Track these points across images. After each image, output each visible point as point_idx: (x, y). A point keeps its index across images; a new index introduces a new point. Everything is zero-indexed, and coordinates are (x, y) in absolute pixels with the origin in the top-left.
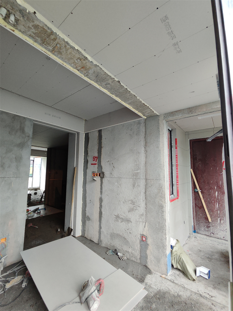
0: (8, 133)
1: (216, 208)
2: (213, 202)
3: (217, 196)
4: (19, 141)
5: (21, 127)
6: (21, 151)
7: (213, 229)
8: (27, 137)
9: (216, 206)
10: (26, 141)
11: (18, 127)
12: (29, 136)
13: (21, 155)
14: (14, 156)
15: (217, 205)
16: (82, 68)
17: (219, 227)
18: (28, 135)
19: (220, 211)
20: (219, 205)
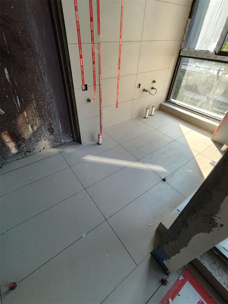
1: (19, 108)
2: (7, 96)
3: (9, 81)
7: (26, 146)
9: (18, 105)
15: (18, 100)
17: (33, 139)
19: (26, 112)
20: (20, 101)
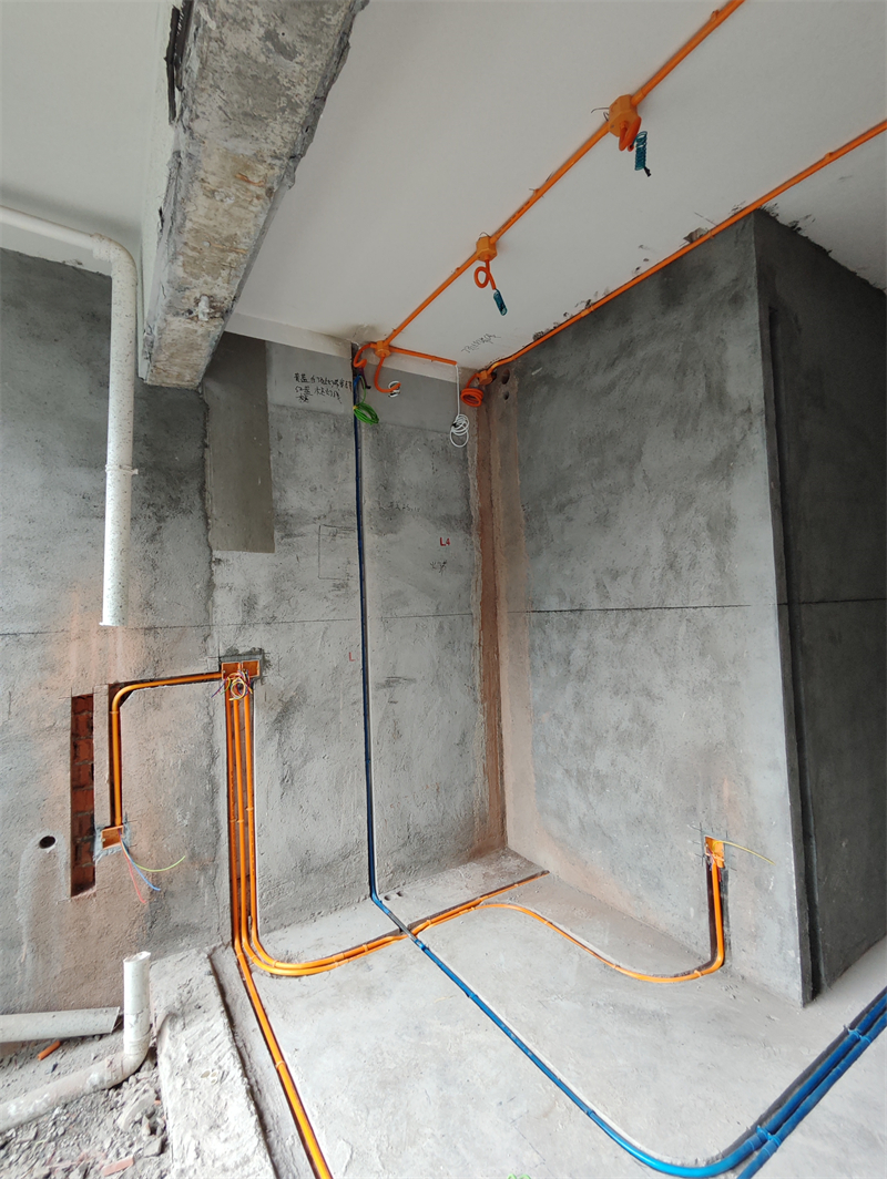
0: (673, 435)
4: (710, 451)
5: (708, 386)
6: (727, 488)
8: (741, 421)
10: (738, 437)
11: (702, 392)
12: (749, 409)
13: (729, 509)
14: (702, 520)
16: (249, 182)
18: (745, 408)
